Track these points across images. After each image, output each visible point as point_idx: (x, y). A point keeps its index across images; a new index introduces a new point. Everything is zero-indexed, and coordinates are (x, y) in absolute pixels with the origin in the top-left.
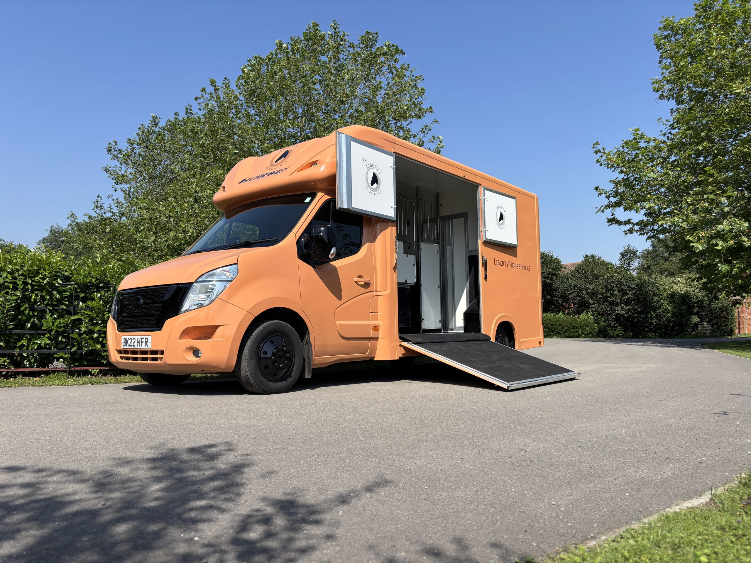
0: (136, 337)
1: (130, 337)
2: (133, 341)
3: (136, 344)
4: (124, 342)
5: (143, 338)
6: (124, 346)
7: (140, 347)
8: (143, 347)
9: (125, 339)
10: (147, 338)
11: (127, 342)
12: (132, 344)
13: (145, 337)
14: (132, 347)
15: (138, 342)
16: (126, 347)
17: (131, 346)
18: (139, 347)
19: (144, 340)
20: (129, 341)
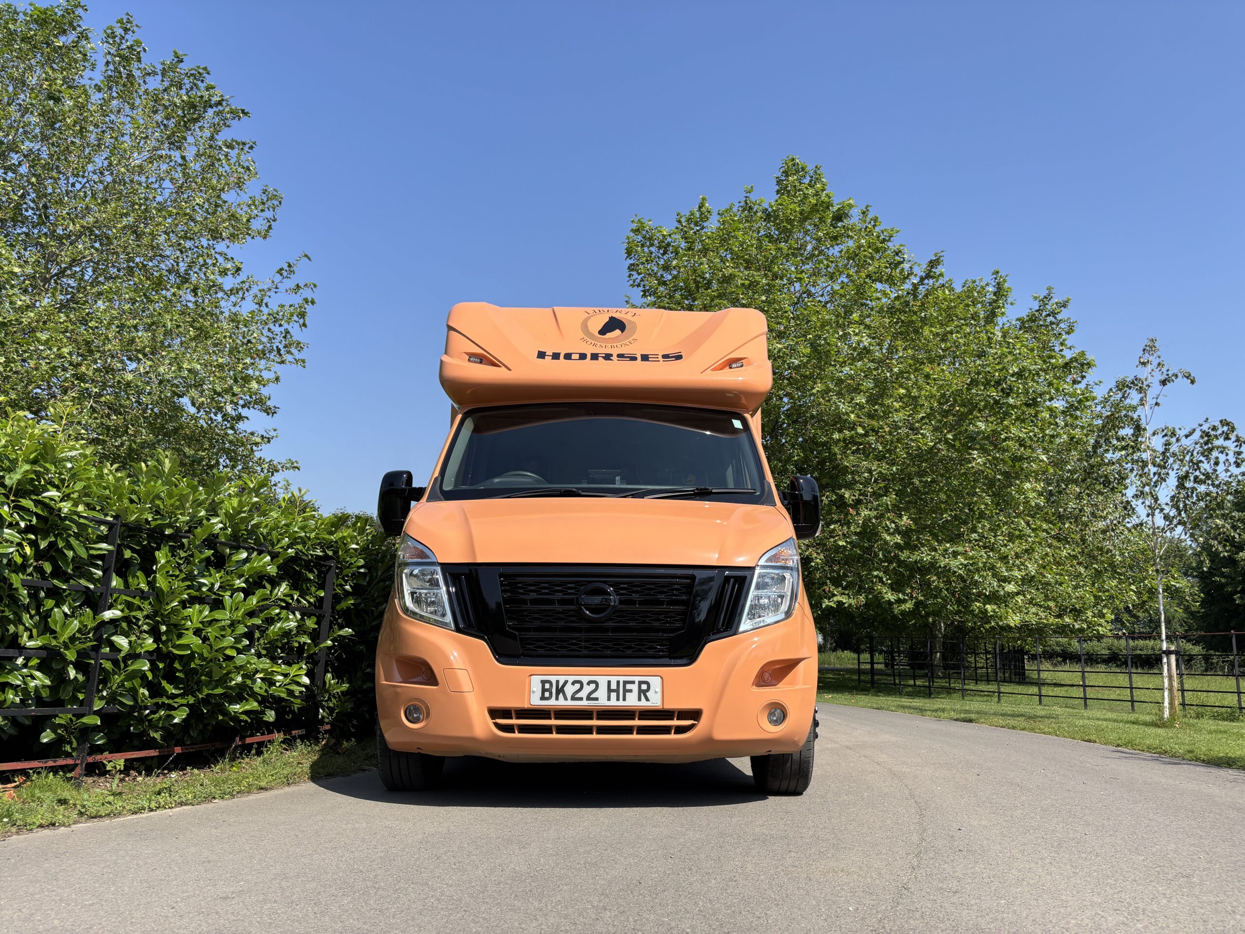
0: (603, 681)
1: (571, 679)
2: (587, 689)
3: (602, 693)
4: (544, 690)
5: (633, 682)
6: (543, 698)
7: (621, 703)
8: (632, 701)
9: (543, 682)
10: (647, 683)
11: (560, 690)
12: (584, 694)
13: (637, 679)
14: (585, 703)
15: (610, 691)
16: (552, 703)
17: (573, 698)
18: (614, 703)
19: (635, 687)
20: (570, 690)
